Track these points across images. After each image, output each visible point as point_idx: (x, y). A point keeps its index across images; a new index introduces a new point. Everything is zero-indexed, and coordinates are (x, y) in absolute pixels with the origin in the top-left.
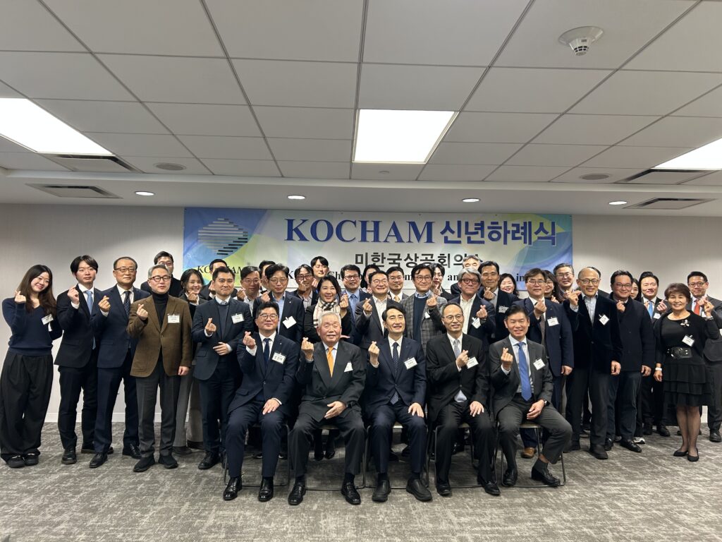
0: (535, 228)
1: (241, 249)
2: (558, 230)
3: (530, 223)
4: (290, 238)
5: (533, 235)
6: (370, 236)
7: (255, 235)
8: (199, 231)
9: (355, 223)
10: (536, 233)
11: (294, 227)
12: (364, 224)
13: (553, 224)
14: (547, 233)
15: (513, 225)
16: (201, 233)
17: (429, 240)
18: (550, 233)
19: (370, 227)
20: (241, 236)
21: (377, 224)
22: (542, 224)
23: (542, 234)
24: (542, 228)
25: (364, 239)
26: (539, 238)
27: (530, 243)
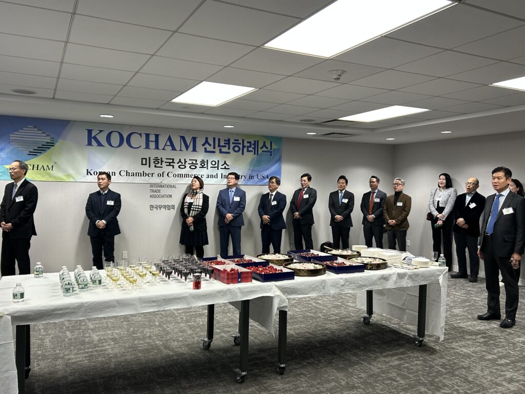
0: (261, 145)
1: (49, 151)
2: (274, 147)
3: (258, 141)
4: (90, 144)
5: (259, 149)
6: (152, 145)
7: (60, 141)
8: (11, 135)
9: (140, 135)
10: (261, 148)
11: (93, 135)
12: (147, 136)
13: (271, 143)
14: (267, 148)
15: (248, 142)
16: (13, 136)
17: (194, 150)
18: (269, 149)
19: (152, 138)
20: (49, 141)
21: (157, 136)
22: (264, 142)
23: (264, 149)
24: (264, 145)
25: (147, 147)
26: (263, 151)
27: (258, 155)
